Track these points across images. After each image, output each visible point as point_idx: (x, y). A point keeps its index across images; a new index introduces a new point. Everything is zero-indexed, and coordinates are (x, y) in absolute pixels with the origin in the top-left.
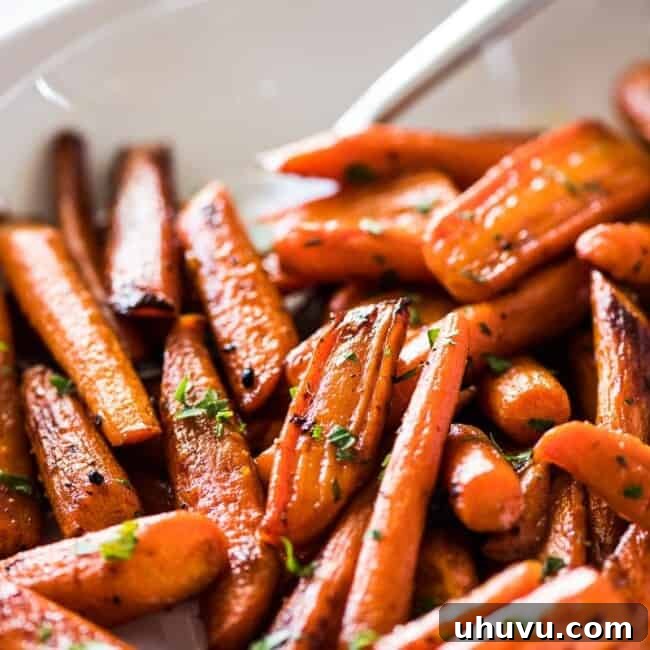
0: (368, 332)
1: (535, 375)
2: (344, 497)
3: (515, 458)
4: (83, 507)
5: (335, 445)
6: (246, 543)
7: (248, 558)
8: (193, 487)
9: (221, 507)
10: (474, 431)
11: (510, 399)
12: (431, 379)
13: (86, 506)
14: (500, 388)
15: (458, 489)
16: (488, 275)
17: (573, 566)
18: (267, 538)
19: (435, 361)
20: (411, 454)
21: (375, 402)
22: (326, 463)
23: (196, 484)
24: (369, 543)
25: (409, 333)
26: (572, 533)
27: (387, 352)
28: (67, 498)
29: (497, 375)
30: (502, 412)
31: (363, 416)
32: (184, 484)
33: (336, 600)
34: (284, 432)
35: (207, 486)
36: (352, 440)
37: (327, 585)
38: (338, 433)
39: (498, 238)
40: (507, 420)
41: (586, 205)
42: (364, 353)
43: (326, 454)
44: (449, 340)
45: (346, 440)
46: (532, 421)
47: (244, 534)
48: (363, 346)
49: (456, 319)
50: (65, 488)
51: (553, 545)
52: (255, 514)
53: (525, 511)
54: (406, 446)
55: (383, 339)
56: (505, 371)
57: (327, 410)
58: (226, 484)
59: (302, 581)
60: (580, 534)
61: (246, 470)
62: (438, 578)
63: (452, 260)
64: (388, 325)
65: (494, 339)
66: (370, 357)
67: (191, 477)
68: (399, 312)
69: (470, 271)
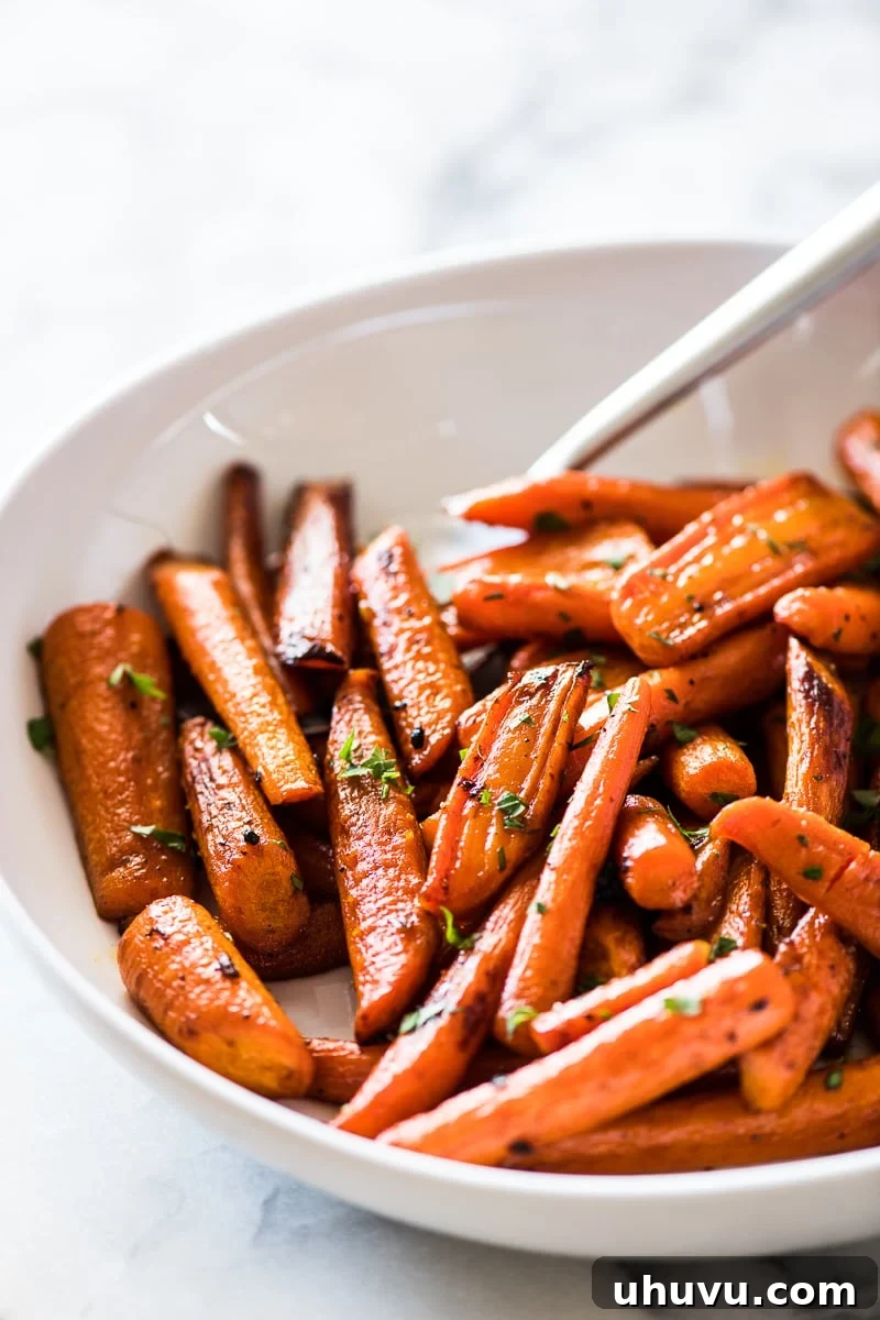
0: (545, 695)
1: (721, 746)
2: (509, 866)
3: (692, 833)
4: (237, 867)
5: (504, 812)
6: (403, 910)
7: (404, 926)
8: (352, 850)
9: (380, 872)
10: (651, 803)
11: (692, 772)
12: (607, 748)
13: (239, 867)
14: (683, 759)
15: (629, 863)
16: (677, 638)
17: (745, 948)
18: (427, 906)
19: (612, 728)
20: (582, 824)
21: (548, 770)
22: (492, 830)
23: (357, 846)
24: (533, 915)
25: (591, 698)
26: (748, 914)
27: (565, 717)
28: (220, 857)
29: (681, 745)
30: (683, 784)
31: (536, 784)
32: (344, 846)
33: (496, 975)
34: (450, 796)
35: (367, 849)
36: (522, 808)
37: (487, 957)
38: (507, 800)
39: (691, 599)
40: (688, 793)
41: (790, 566)
42: (540, 717)
43: (494, 821)
44: (629, 706)
45: (515, 807)
46: (715, 796)
47: (402, 901)
48: (540, 708)
49: (637, 685)
50: (219, 847)
51: (727, 925)
52: (415, 880)
53: (699, 888)
54: (575, 817)
55: (562, 702)
56: (691, 740)
57: (498, 775)
58: (388, 848)
59: (462, 952)
60: (756, 916)
61: (410, 834)
62: (604, 955)
63: (639, 621)
64: (567, 689)
65: (680, 707)
66: (547, 722)
67: (352, 839)
68: (580, 675)
69: (657, 633)
